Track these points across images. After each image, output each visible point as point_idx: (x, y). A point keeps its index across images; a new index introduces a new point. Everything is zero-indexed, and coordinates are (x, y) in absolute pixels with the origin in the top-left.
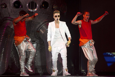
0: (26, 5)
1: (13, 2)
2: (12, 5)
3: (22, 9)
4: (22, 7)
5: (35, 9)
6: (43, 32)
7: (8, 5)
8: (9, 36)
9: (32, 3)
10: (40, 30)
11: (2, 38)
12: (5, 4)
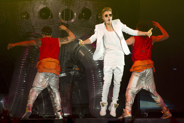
0: (58, 14)
1: (38, 10)
2: (37, 14)
3: (51, 19)
4: (52, 17)
5: (71, 19)
6: (83, 55)
7: (31, 14)
8: (33, 61)
9: (67, 11)
10: (79, 51)
11: (22, 63)
12: (26, 12)
